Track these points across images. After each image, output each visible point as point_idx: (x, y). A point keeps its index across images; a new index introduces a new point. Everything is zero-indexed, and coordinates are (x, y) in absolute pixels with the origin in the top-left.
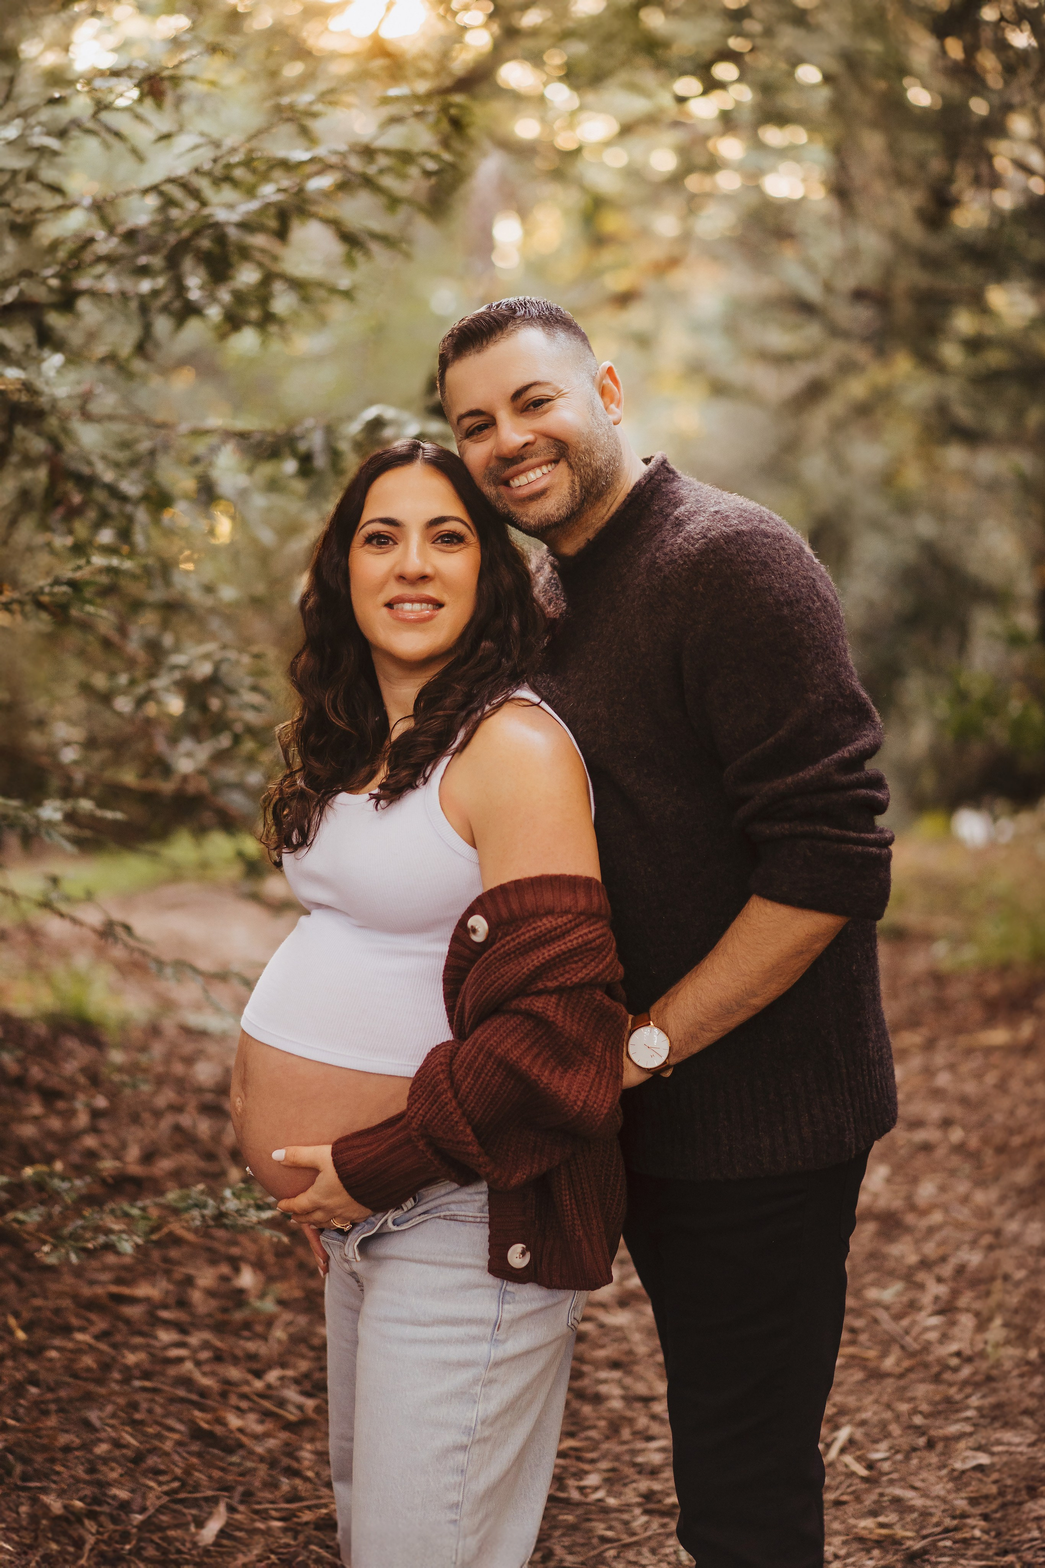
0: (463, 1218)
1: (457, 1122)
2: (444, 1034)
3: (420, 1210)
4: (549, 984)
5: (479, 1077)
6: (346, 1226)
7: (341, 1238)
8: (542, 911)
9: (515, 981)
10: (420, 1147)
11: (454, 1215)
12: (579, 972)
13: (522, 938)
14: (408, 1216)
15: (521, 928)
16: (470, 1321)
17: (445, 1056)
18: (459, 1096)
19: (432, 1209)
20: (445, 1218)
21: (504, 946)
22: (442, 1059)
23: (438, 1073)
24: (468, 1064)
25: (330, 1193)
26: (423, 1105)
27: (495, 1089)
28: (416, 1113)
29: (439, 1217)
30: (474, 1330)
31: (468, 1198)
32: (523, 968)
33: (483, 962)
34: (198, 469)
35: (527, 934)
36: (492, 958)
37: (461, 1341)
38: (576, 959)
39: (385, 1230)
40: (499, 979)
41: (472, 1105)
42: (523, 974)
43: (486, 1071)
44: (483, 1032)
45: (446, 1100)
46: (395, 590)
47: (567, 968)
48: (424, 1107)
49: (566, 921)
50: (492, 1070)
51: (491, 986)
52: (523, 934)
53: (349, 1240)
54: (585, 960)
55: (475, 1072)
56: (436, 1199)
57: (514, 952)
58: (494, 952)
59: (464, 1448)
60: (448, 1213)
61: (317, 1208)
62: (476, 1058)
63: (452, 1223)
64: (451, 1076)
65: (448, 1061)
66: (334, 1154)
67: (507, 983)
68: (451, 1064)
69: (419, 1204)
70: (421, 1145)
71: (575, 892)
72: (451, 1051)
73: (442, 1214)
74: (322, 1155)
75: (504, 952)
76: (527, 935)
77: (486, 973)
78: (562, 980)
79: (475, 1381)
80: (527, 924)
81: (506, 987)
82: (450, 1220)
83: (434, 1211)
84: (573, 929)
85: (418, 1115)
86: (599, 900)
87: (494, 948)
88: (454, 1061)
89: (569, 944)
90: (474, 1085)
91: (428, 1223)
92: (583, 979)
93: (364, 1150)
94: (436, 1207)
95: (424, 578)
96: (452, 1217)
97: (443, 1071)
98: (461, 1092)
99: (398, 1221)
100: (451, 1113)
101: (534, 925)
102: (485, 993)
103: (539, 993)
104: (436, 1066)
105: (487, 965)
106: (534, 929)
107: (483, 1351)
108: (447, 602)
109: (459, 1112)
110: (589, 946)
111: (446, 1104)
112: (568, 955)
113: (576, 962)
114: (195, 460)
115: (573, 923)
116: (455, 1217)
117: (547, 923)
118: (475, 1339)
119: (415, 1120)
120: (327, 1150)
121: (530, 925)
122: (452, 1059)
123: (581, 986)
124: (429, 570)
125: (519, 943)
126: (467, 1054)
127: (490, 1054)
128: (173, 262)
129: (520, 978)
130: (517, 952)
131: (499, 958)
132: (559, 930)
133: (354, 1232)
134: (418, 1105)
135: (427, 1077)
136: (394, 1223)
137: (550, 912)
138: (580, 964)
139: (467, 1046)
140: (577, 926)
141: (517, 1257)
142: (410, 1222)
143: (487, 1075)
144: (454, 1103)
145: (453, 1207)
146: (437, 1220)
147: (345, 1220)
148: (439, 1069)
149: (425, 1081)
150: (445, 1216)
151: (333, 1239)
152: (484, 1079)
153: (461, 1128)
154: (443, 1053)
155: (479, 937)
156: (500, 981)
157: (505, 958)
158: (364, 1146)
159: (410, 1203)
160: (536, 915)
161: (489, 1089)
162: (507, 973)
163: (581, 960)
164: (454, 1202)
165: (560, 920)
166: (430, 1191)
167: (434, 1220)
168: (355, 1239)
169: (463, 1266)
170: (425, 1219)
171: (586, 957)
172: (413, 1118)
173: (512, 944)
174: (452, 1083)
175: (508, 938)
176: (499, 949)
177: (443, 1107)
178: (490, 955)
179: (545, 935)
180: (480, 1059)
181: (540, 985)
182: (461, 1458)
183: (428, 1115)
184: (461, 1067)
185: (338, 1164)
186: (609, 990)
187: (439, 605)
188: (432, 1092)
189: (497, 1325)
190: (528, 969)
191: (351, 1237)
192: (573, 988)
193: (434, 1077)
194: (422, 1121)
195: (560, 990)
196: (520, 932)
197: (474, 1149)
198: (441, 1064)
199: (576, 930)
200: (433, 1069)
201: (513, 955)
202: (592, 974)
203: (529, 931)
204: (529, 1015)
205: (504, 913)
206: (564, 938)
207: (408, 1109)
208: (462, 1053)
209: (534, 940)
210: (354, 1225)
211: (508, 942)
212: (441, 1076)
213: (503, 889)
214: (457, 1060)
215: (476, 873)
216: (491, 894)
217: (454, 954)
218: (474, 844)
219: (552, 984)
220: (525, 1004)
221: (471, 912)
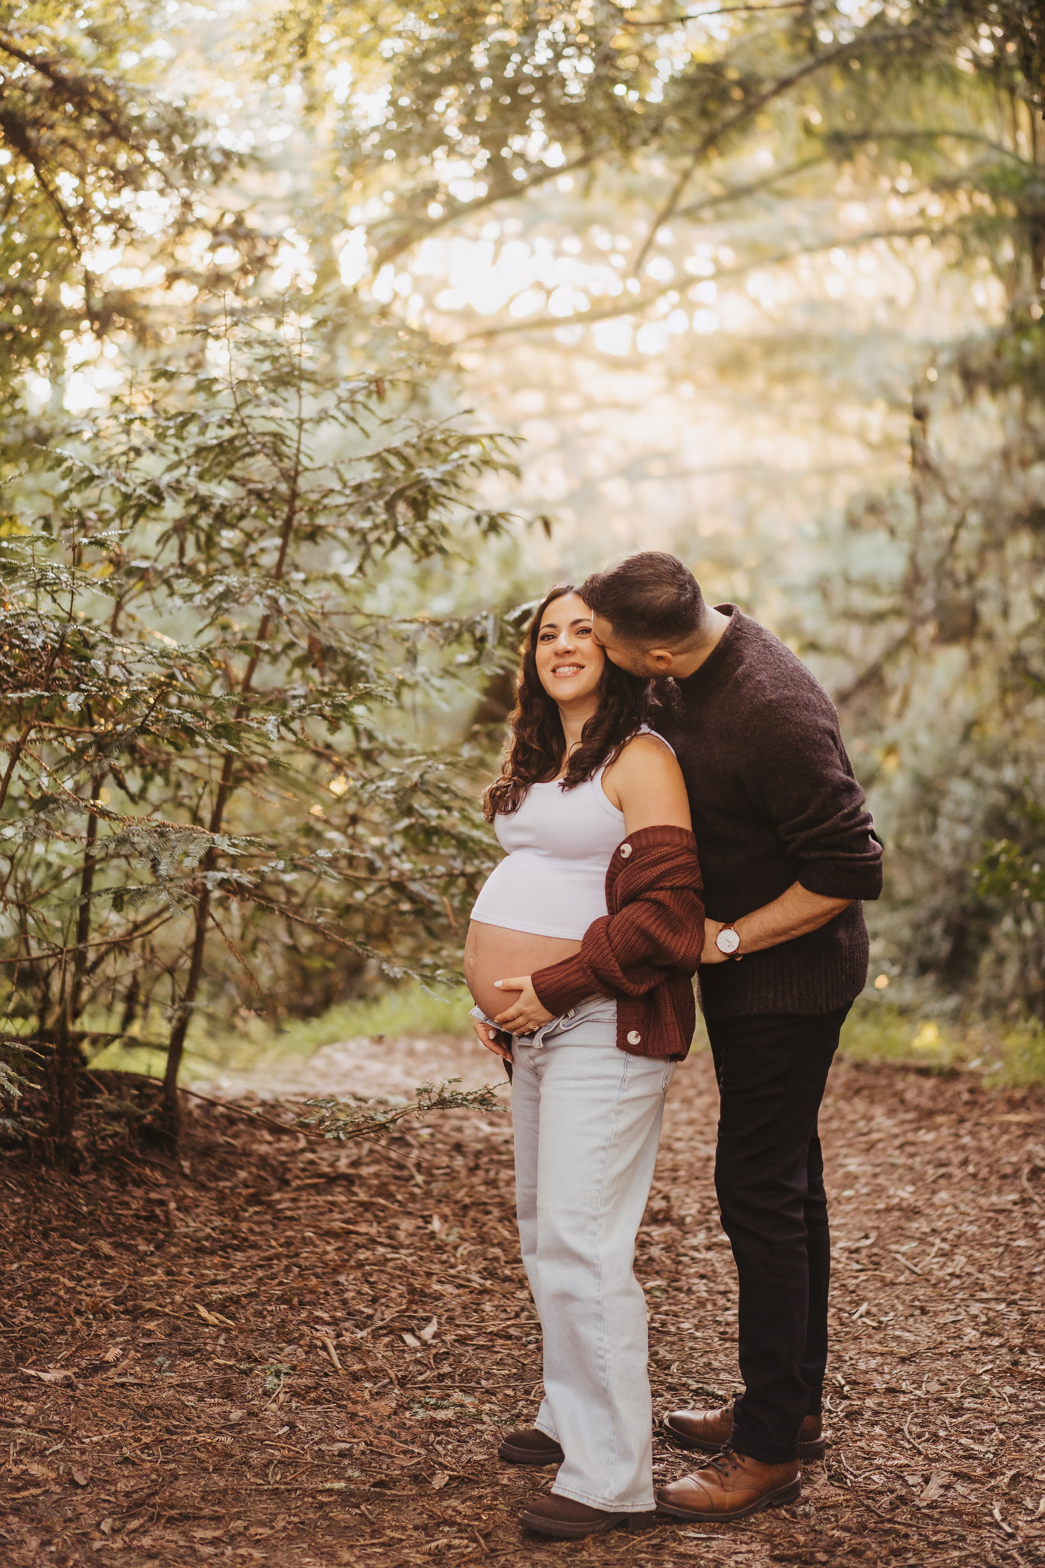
0: (604, 1020)
1: (610, 959)
2: (604, 912)
3: (579, 1017)
4: (666, 884)
5: (625, 936)
6: (535, 1028)
8: (662, 844)
9: (647, 882)
10: (587, 974)
11: (598, 1019)
12: (681, 879)
13: (654, 857)
14: (572, 1021)
15: (652, 851)
16: (609, 1077)
17: (604, 923)
18: (612, 946)
19: (585, 1017)
20: (593, 1021)
21: (641, 860)
22: (602, 925)
23: (600, 933)
24: (618, 928)
25: (529, 1003)
26: (589, 950)
27: (634, 942)
28: (585, 955)
29: (590, 1021)
30: (610, 1082)
31: (605, 1010)
32: (652, 875)
33: (628, 868)
34: (408, 644)
35: (656, 854)
36: (635, 867)
37: (603, 1088)
38: (679, 872)
39: (558, 1029)
41: (620, 951)
42: (652, 878)
43: (629, 932)
44: (628, 911)
45: (604, 947)
46: (555, 661)
47: (675, 876)
48: (590, 952)
49: (677, 850)
50: (632, 933)
51: (633, 882)
52: (654, 855)
53: (536, 1037)
55: (622, 933)
57: (646, 865)
58: (635, 863)
59: (604, 1148)
60: (595, 1018)
62: (623, 925)
63: (598, 1024)
64: (608, 935)
65: (604, 927)
66: (533, 979)
67: (643, 881)
68: (607, 928)
69: (578, 1014)
70: (589, 972)
72: (608, 921)
73: (592, 1019)
74: (525, 982)
75: (642, 864)
77: (630, 875)
78: (672, 882)
79: (611, 1111)
80: (656, 850)
81: (642, 884)
82: (597, 1022)
83: (587, 1018)
84: (678, 855)
85: (588, 955)
86: (693, 843)
87: (636, 861)
88: (609, 927)
89: (676, 863)
90: (621, 940)
91: (584, 1025)
92: (683, 884)
93: (551, 976)
94: (588, 1016)
95: (568, 652)
97: (602, 931)
98: (614, 944)
99: (567, 1024)
100: (607, 955)
101: (660, 850)
102: (628, 886)
103: (661, 889)
105: (630, 870)
106: (660, 852)
107: (616, 1094)
108: (587, 665)
109: (612, 954)
110: (686, 866)
111: (604, 950)
112: (675, 870)
113: (679, 874)
114: (405, 640)
117: (666, 849)
118: (611, 1088)
119: (586, 958)
120: (528, 979)
121: (658, 850)
122: (607, 926)
123: (682, 888)
124: (571, 648)
125: (652, 859)
126: (618, 923)
127: (632, 923)
128: (390, 507)
129: (649, 880)
130: (648, 865)
131: (638, 866)
132: (673, 853)
133: (540, 1031)
134: (585, 950)
135: (594, 935)
136: (564, 1025)
137: (666, 845)
138: (682, 875)
139: (617, 917)
140: (680, 854)
141: (633, 1038)
142: (574, 1025)
143: (629, 935)
144: (609, 950)
145: (597, 1014)
147: (536, 1022)
148: (600, 930)
149: (592, 937)
152: (628, 937)
153: (613, 963)
154: (602, 922)
155: (625, 856)
156: (639, 880)
157: (642, 867)
158: (550, 974)
159: (572, 1013)
161: (630, 943)
162: (642, 877)
163: (682, 873)
164: (598, 1012)
165: (673, 849)
166: (584, 1006)
167: (587, 1022)
168: (540, 1035)
169: (604, 1047)
170: (581, 1023)
171: (685, 872)
172: (584, 957)
173: (645, 860)
174: (608, 938)
175: (645, 856)
176: (638, 862)
177: (602, 952)
178: (633, 865)
179: (665, 856)
180: (625, 927)
181: (661, 885)
182: (602, 1154)
183: (594, 955)
184: (614, 930)
185: (534, 986)
186: (696, 891)
187: (581, 666)
188: (596, 943)
189: (623, 1080)
190: (654, 875)
191: (538, 1034)
192: (678, 888)
193: (597, 935)
194: (589, 959)
195: (672, 888)
197: (619, 974)
199: (680, 856)
200: (597, 930)
202: (689, 882)
204: (655, 902)
205: (644, 843)
206: (674, 860)
207: (580, 952)
208: (614, 922)
209: (660, 858)
210: (541, 1026)
211: (644, 858)
212: (602, 934)
213: (646, 830)
214: (612, 927)
215: (621, 826)
216: (638, 833)
217: (612, 864)
218: (621, 810)
219: (669, 884)
220: (653, 895)
221: (624, 842)
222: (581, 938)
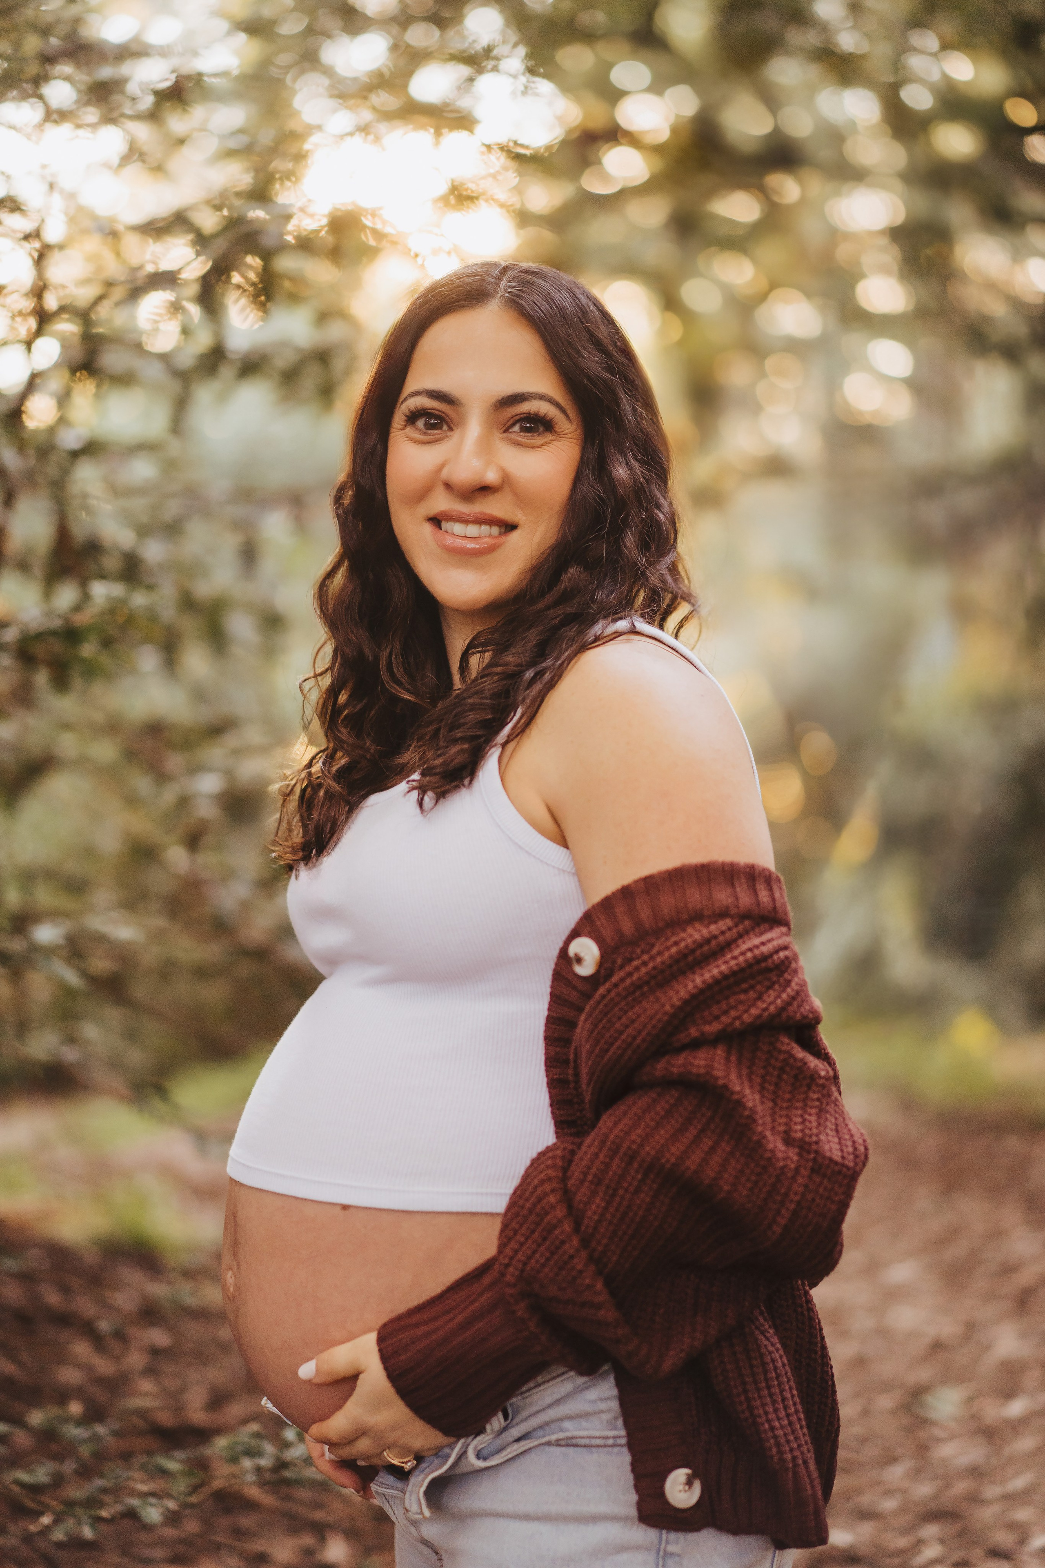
0: (587, 1442)
1: (581, 1272)
3: (516, 1432)
4: (707, 1029)
5: (613, 1196)
6: (407, 1462)
7: (399, 1485)
8: (685, 917)
9: (654, 1027)
10: (519, 1314)
11: (572, 1438)
12: (750, 1006)
13: (659, 959)
14: (499, 1442)
15: (653, 946)
17: (554, 1166)
18: (583, 1228)
19: (534, 1430)
20: (558, 1443)
21: (630, 974)
22: (551, 1172)
23: (546, 1194)
24: (595, 1176)
25: (377, 1404)
26: (522, 1244)
27: (641, 1213)
28: (512, 1258)
29: (549, 1443)
31: (589, 1408)
32: (663, 1005)
33: (599, 1002)
35: (665, 952)
36: (613, 994)
38: (744, 986)
39: (463, 1468)
40: (627, 1027)
41: (605, 1241)
42: (665, 1013)
43: (625, 1185)
44: (616, 1124)
45: (562, 1237)
47: (732, 1001)
48: (524, 1249)
49: (724, 928)
50: (635, 1183)
51: (616, 1039)
52: (660, 953)
53: (410, 1487)
54: (758, 987)
55: (608, 1187)
56: (539, 1412)
57: (647, 983)
58: (616, 985)
60: (561, 1435)
61: (362, 1432)
62: (607, 1166)
63: (571, 1450)
64: (567, 1197)
65: (559, 1174)
66: (380, 1340)
67: (640, 1032)
68: (564, 1179)
69: (514, 1422)
70: (521, 1310)
71: (733, 886)
72: (563, 1157)
73: (553, 1437)
74: (364, 1350)
75: (632, 984)
76: (667, 954)
77: (605, 1020)
78: (725, 1019)
80: (663, 939)
81: (639, 1040)
82: (567, 1445)
83: (539, 1433)
84: (735, 940)
85: (515, 1261)
86: (770, 897)
87: (615, 979)
88: (569, 1174)
89: (733, 963)
90: (606, 1208)
91: (533, 1455)
92: (759, 1016)
93: (424, 1329)
94: (541, 1427)
95: (484, 490)
96: (569, 1442)
97: (553, 1190)
98: (586, 1221)
99: (485, 1453)
100: (572, 1257)
101: (674, 939)
102: (607, 1051)
103: (696, 1045)
104: (542, 1182)
105: (606, 1006)
106: (676, 944)
108: (521, 522)
109: (584, 1254)
110: (763, 965)
111: (563, 1242)
112: (732, 980)
113: (745, 991)
115: (735, 931)
116: (574, 1441)
117: (695, 934)
119: (511, 1269)
120: (370, 1340)
121: (667, 939)
122: (565, 1170)
123: (757, 1029)
124: (491, 477)
125: (654, 968)
126: (592, 1161)
127: (631, 1157)
129: (659, 1021)
130: (653, 983)
131: (624, 993)
132: (714, 943)
133: (416, 1473)
134: (513, 1245)
135: (527, 1200)
136: (479, 1456)
137: (697, 917)
138: (752, 994)
139: (589, 1147)
140: (740, 936)
141: (680, 1490)
142: (504, 1453)
143: (626, 1190)
144: (575, 1241)
145: (567, 1424)
146: (547, 1448)
147: (405, 1451)
148: (548, 1187)
149: (522, 1207)
150: (558, 1440)
151: (388, 1486)
152: (623, 1198)
153: (588, 1281)
154: (550, 1162)
155: (585, 970)
156: (630, 1030)
157: (634, 992)
158: (425, 1323)
159: (497, 1422)
160: (678, 923)
161: (631, 1214)
162: (639, 1016)
163: (752, 987)
164: (570, 1418)
165: (713, 927)
166: (528, 1400)
167: (541, 1448)
168: (420, 1483)
169: (597, 1517)
170: (526, 1447)
171: (759, 983)
172: (507, 1266)
173: (643, 970)
174: (570, 1207)
175: (636, 963)
176: (622, 980)
177: (558, 1248)
178: (609, 991)
179: (693, 951)
180: (614, 1168)
181: (694, 1032)
183: (533, 1261)
184: (583, 1181)
185: (385, 1358)
187: (509, 527)
188: (537, 1224)
190: (672, 1006)
191: (413, 1480)
192: (745, 1032)
193: (539, 1200)
194: (522, 1271)
195: (727, 1037)
196: (654, 952)
197: (609, 1314)
198: (550, 1179)
199: (740, 942)
200: (536, 1187)
201: (645, 989)
202: (772, 1008)
203: (668, 948)
204: (687, 1084)
205: (627, 927)
206: (724, 955)
207: (500, 1251)
208: (582, 1159)
209: (677, 961)
210: (419, 1458)
211: (637, 969)
212: (552, 1199)
213: (626, 893)
214: (576, 1172)
215: (569, 884)
216: (607, 904)
217: (556, 999)
218: (563, 841)
219: (712, 1028)
220: (678, 1064)
221: (575, 934)
222: (500, 1205)
